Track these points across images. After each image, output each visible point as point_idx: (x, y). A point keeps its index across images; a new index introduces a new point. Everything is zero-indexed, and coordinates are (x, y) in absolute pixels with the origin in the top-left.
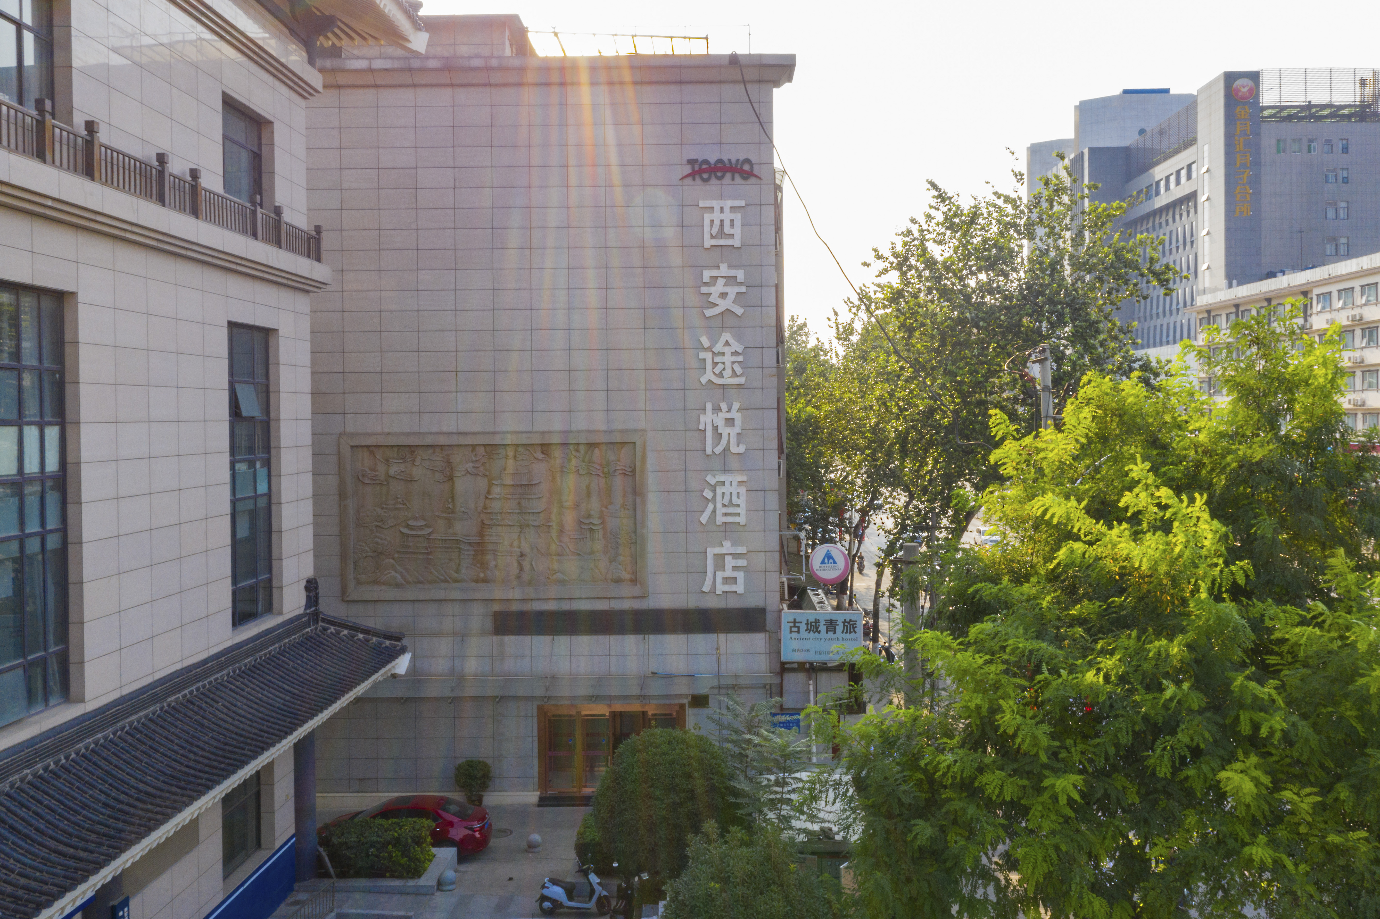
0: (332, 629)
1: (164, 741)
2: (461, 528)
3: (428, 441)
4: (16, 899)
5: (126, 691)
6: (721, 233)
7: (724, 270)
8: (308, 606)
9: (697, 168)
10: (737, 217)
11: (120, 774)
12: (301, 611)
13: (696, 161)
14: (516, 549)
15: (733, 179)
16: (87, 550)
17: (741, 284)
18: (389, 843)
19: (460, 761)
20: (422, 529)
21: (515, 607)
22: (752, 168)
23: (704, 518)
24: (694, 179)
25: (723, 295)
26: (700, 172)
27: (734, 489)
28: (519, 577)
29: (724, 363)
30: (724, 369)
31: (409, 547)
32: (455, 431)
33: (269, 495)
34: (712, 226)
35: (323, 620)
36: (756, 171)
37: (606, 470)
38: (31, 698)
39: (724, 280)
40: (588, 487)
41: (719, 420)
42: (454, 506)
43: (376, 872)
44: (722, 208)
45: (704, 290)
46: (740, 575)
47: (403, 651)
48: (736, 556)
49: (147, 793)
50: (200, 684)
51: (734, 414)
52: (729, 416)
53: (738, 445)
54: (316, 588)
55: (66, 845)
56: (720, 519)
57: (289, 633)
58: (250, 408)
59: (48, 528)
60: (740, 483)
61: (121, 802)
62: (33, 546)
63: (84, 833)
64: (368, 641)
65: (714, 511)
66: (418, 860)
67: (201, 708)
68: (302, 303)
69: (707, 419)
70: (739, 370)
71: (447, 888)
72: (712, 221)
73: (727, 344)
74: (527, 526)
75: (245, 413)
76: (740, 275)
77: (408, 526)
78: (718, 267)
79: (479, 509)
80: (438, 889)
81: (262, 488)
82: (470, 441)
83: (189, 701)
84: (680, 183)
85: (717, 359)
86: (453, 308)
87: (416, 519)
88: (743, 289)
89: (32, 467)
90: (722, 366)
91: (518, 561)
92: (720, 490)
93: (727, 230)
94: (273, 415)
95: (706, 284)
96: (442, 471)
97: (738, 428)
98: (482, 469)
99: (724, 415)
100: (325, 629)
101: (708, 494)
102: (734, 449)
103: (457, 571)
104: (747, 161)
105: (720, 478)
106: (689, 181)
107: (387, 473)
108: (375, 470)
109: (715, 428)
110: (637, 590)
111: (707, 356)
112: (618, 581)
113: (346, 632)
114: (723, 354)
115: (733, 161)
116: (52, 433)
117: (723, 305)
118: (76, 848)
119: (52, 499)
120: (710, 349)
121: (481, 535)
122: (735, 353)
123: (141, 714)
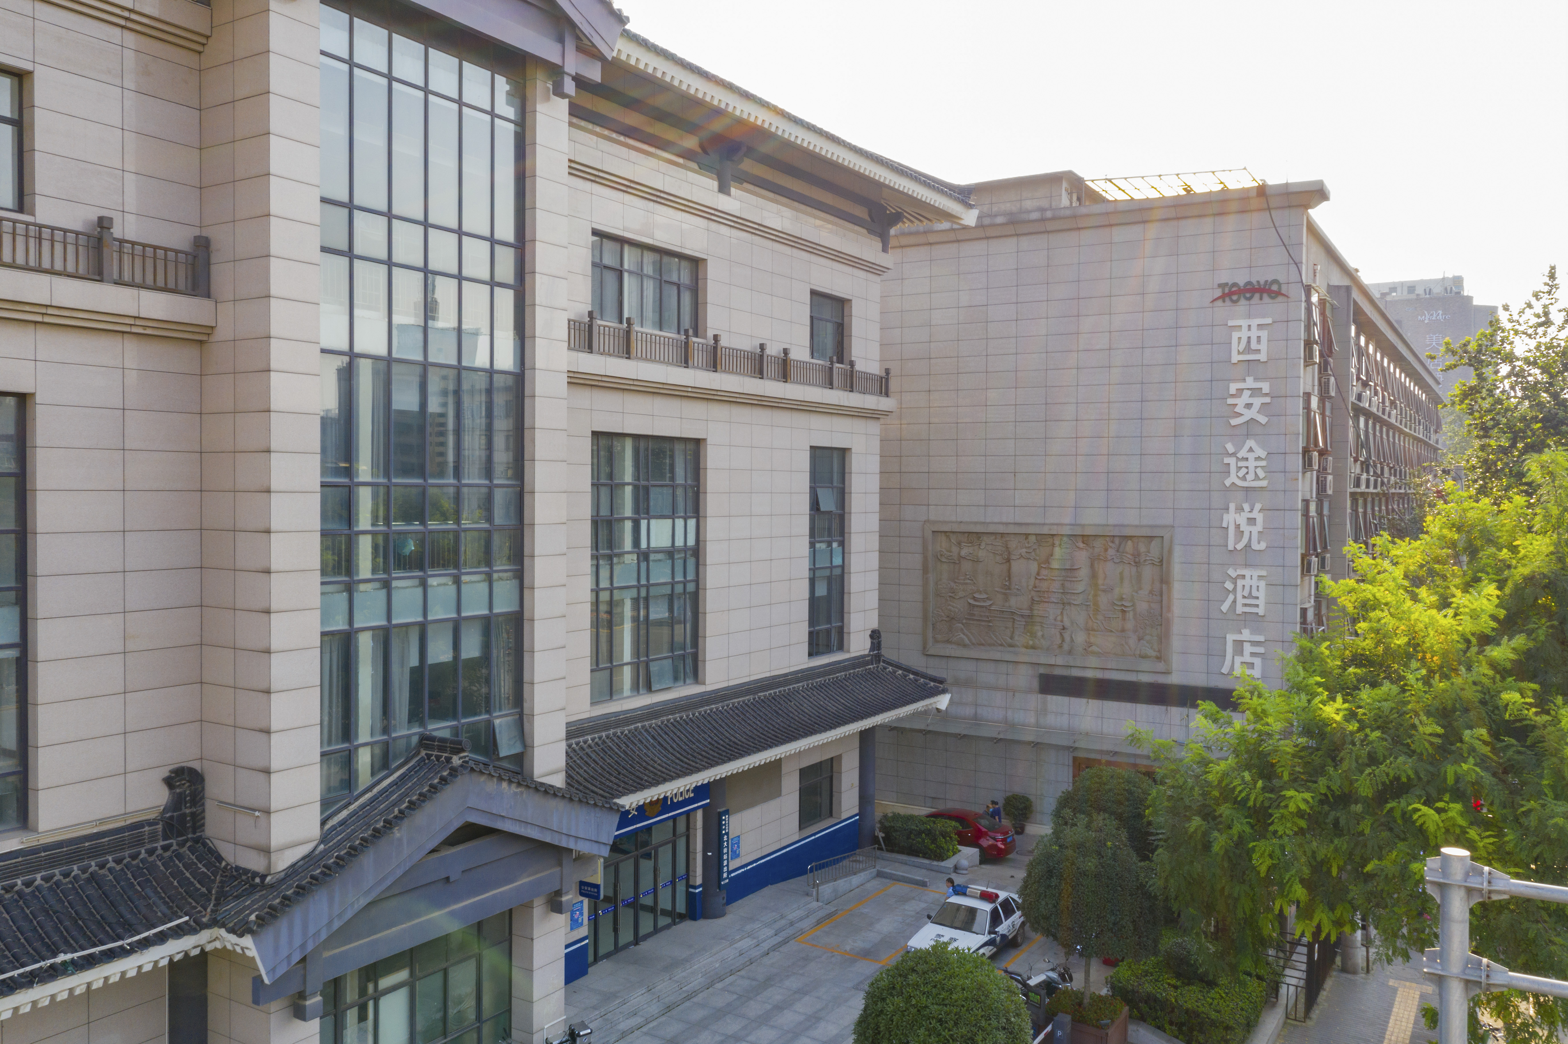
0: (890, 669)
1: (751, 718)
2: (1017, 602)
3: (991, 529)
4: (656, 774)
5: (732, 683)
6: (1248, 349)
7: (1250, 383)
8: (872, 649)
9: (1227, 291)
10: (1264, 334)
11: (721, 730)
12: (866, 652)
13: (1227, 284)
14: (1059, 623)
15: (1261, 299)
16: (709, 593)
17: (1266, 395)
18: (923, 832)
19: (1008, 794)
20: (984, 601)
21: (1058, 672)
22: (1280, 287)
23: (1225, 607)
24: (1224, 301)
25: (1249, 406)
26: (1231, 294)
27: (1254, 582)
28: (1060, 647)
29: (1247, 467)
30: (1247, 473)
31: (974, 615)
32: (1012, 521)
33: (843, 567)
34: (1239, 343)
35: (884, 661)
36: (1284, 291)
37: (1137, 560)
38: (676, 679)
39: (1249, 392)
40: (1121, 573)
41: (1242, 519)
42: (1010, 584)
43: (913, 852)
44: (1249, 326)
45: (1230, 401)
46: (1258, 661)
47: (944, 691)
48: (1254, 643)
49: (734, 742)
50: (782, 689)
51: (1255, 514)
52: (1251, 516)
53: (1259, 543)
54: (879, 637)
55: (685, 757)
56: (1240, 609)
57: (854, 666)
58: (828, 503)
59: (688, 578)
60: (1260, 577)
61: (719, 744)
62: (679, 589)
63: (695, 754)
64: (917, 681)
65: (1234, 602)
66: (943, 848)
67: (779, 703)
68: (874, 428)
69: (1231, 518)
70: (1261, 474)
71: (961, 872)
72: (1240, 338)
73: (1251, 450)
74: (1069, 604)
75: (822, 509)
76: (1266, 387)
77: (974, 598)
78: (1244, 380)
79: (1030, 587)
80: (955, 872)
81: (837, 561)
82: (1023, 530)
83: (773, 698)
84: (1211, 305)
85: (1240, 464)
86: (1013, 420)
87: (980, 592)
88: (1267, 400)
89: (679, 542)
90: (1246, 470)
91: (1061, 634)
92: (1240, 583)
93: (1254, 345)
94: (847, 510)
95: (1233, 396)
96: (1001, 555)
97: (1259, 527)
98: (1033, 554)
99: (1246, 515)
100: (885, 668)
101: (1229, 586)
102: (1255, 546)
103: (1012, 638)
104: (1275, 281)
105: (1240, 572)
106: (1219, 303)
107: (959, 554)
108: (950, 552)
109: (1238, 527)
110: (1161, 667)
111: (1232, 461)
112: (1144, 657)
113: (900, 672)
114: (1247, 459)
115: (1262, 282)
116: (692, 523)
117: (1248, 415)
118: (689, 759)
119: (691, 562)
120: (1234, 454)
121: (1031, 609)
122: (1258, 459)
123: (740, 699)
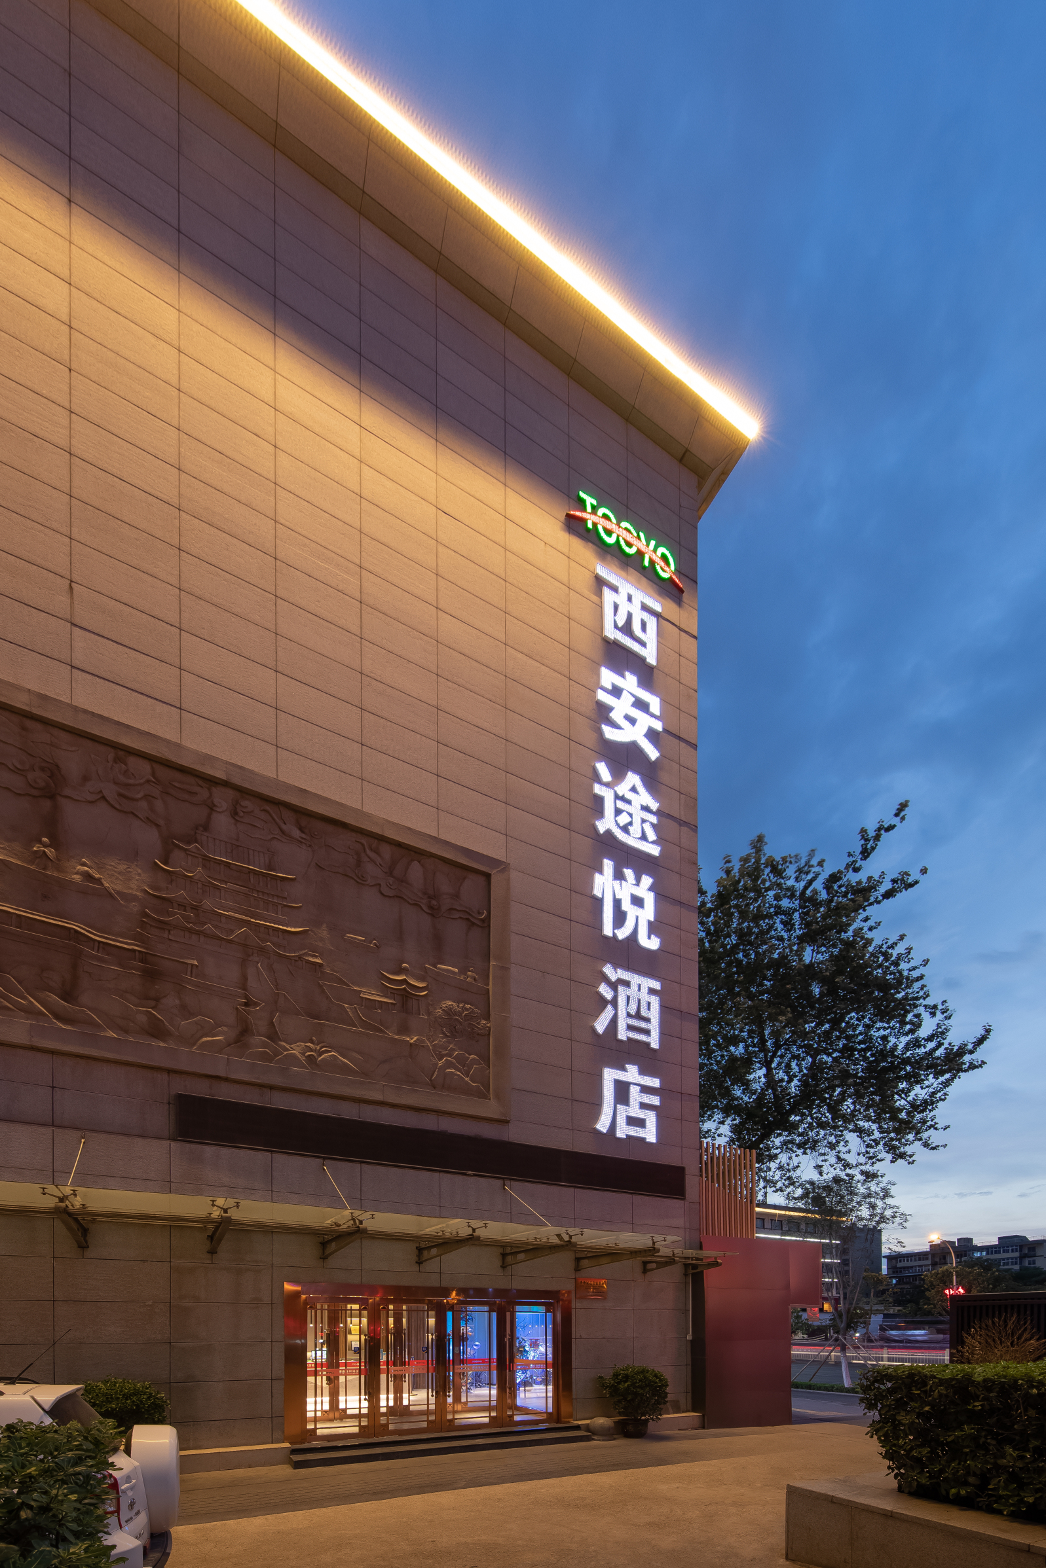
6: (629, 631)
7: (632, 684)
10: (653, 620)
17: (656, 715)
23: (600, 1027)
25: (631, 720)
27: (644, 997)
29: (631, 815)
30: (631, 824)
34: (616, 612)
37: (434, 902)
39: (632, 699)
41: (623, 893)
44: (630, 596)
45: (602, 696)
46: (651, 1119)
48: (645, 1090)
51: (643, 891)
52: (637, 892)
53: (649, 938)
56: (623, 1034)
60: (652, 991)
65: (615, 1019)
69: (607, 886)
70: (651, 834)
72: (616, 606)
73: (635, 790)
76: (654, 702)
78: (623, 676)
85: (621, 805)
88: (658, 723)
90: (629, 819)
93: (637, 631)
95: (605, 690)
97: (649, 913)
99: (629, 888)
101: (606, 992)
102: (645, 942)
105: (622, 975)
109: (617, 903)
111: (608, 795)
114: (630, 802)
117: (631, 733)
120: (610, 787)
122: (646, 807)
